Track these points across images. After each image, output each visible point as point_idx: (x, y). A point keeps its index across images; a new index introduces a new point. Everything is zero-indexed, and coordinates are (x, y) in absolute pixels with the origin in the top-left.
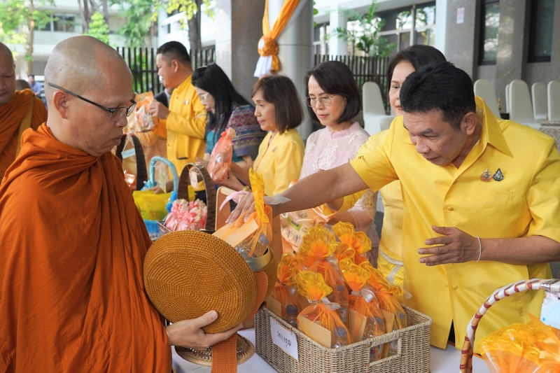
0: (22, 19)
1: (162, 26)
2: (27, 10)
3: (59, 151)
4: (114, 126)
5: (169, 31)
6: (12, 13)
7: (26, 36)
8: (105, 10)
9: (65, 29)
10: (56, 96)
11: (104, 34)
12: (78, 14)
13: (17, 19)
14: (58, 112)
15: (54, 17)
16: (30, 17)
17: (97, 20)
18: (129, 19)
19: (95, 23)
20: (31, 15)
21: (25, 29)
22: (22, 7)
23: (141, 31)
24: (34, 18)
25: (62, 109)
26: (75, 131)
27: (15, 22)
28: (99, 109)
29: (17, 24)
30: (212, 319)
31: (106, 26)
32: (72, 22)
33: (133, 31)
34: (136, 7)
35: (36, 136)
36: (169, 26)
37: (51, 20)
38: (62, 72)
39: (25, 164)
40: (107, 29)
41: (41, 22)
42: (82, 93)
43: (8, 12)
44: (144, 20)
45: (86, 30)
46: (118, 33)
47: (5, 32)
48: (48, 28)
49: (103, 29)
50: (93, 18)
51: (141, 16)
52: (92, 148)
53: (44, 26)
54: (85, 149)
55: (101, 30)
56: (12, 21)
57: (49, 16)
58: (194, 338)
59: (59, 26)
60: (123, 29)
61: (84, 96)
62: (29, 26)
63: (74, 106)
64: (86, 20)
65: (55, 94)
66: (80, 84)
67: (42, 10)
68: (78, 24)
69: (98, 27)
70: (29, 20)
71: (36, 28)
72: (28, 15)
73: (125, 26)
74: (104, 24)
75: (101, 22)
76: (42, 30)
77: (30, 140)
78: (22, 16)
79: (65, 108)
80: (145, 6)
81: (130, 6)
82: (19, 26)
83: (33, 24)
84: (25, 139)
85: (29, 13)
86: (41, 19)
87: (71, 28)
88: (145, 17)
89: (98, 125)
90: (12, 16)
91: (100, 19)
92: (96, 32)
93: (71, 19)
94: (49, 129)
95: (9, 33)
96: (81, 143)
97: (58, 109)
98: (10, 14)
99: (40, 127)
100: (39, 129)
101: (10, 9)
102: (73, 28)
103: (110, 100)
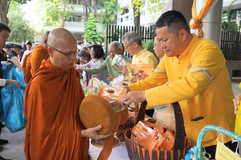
0: (60, 16)
1: (119, 19)
2: (62, 12)
5: (122, 21)
6: (56, 14)
7: (61, 23)
8: (95, 12)
9: (77, 21)
11: (94, 22)
12: (83, 14)
15: (73, 15)
16: (63, 15)
17: (91, 16)
18: (105, 16)
19: (91, 17)
20: (64, 14)
21: (61, 20)
22: (60, 11)
23: (110, 21)
24: (65, 16)
26: (56, 61)
27: (57, 17)
31: (95, 19)
32: (80, 18)
33: (107, 21)
34: (108, 11)
36: (122, 19)
37: (72, 17)
40: (96, 20)
41: (68, 17)
43: (55, 13)
44: (111, 17)
45: (86, 21)
46: (100, 22)
47: (53, 22)
48: (70, 20)
49: (94, 20)
50: (90, 15)
51: (110, 15)
53: (69, 19)
55: (93, 20)
56: (56, 17)
57: (71, 15)
58: (93, 135)
59: (75, 19)
60: (102, 20)
61: (57, 49)
62: (63, 19)
64: (86, 16)
66: (56, 45)
67: (68, 13)
68: (83, 19)
70: (63, 17)
71: (65, 20)
72: (62, 14)
73: (103, 19)
74: (94, 18)
75: (93, 17)
76: (68, 21)
78: (60, 15)
79: (52, 53)
80: (112, 10)
81: (106, 10)
82: (59, 19)
83: (64, 18)
85: (63, 14)
86: (68, 16)
87: (80, 20)
88: (112, 15)
91: (93, 16)
92: (91, 21)
93: (80, 16)
95: (54, 22)
98: (55, 14)
101: (55, 12)
102: (81, 20)
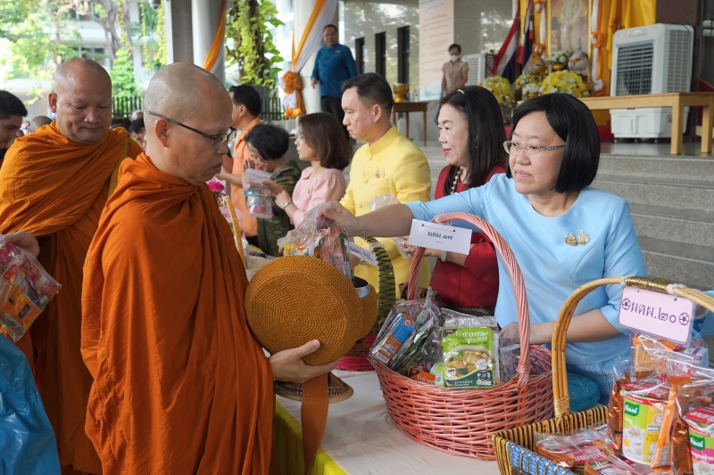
0: (47, 54)
2: (52, 44)
3: (159, 180)
4: (216, 153)
6: (37, 47)
10: (158, 124)
11: (128, 70)
13: (42, 54)
14: (159, 141)
15: (83, 50)
16: (56, 52)
17: (122, 57)
19: (120, 59)
20: (57, 49)
21: (51, 64)
22: (48, 41)
24: (60, 52)
25: (163, 137)
26: (176, 160)
27: (40, 57)
28: (201, 136)
29: (43, 60)
30: (314, 347)
32: (100, 55)
35: (136, 166)
37: (79, 53)
38: (163, 100)
39: (127, 194)
41: (67, 57)
42: (183, 120)
47: (30, 68)
50: (118, 53)
52: (192, 177)
54: (185, 179)
55: (126, 66)
56: (37, 56)
57: (76, 49)
58: (295, 368)
61: (185, 124)
62: (56, 60)
63: (175, 134)
65: (156, 122)
66: (181, 111)
67: (65, 43)
68: (107, 57)
69: (123, 63)
70: (55, 55)
74: (128, 60)
75: (125, 58)
77: (129, 170)
78: (47, 51)
79: (166, 136)
82: (45, 60)
83: (59, 58)
84: (124, 170)
85: (55, 47)
86: (68, 53)
89: (199, 153)
90: (37, 50)
93: (100, 51)
94: (148, 158)
95: (34, 69)
96: (182, 172)
97: (160, 138)
98: (34, 49)
99: (138, 157)
100: (138, 158)
103: (210, 127)
